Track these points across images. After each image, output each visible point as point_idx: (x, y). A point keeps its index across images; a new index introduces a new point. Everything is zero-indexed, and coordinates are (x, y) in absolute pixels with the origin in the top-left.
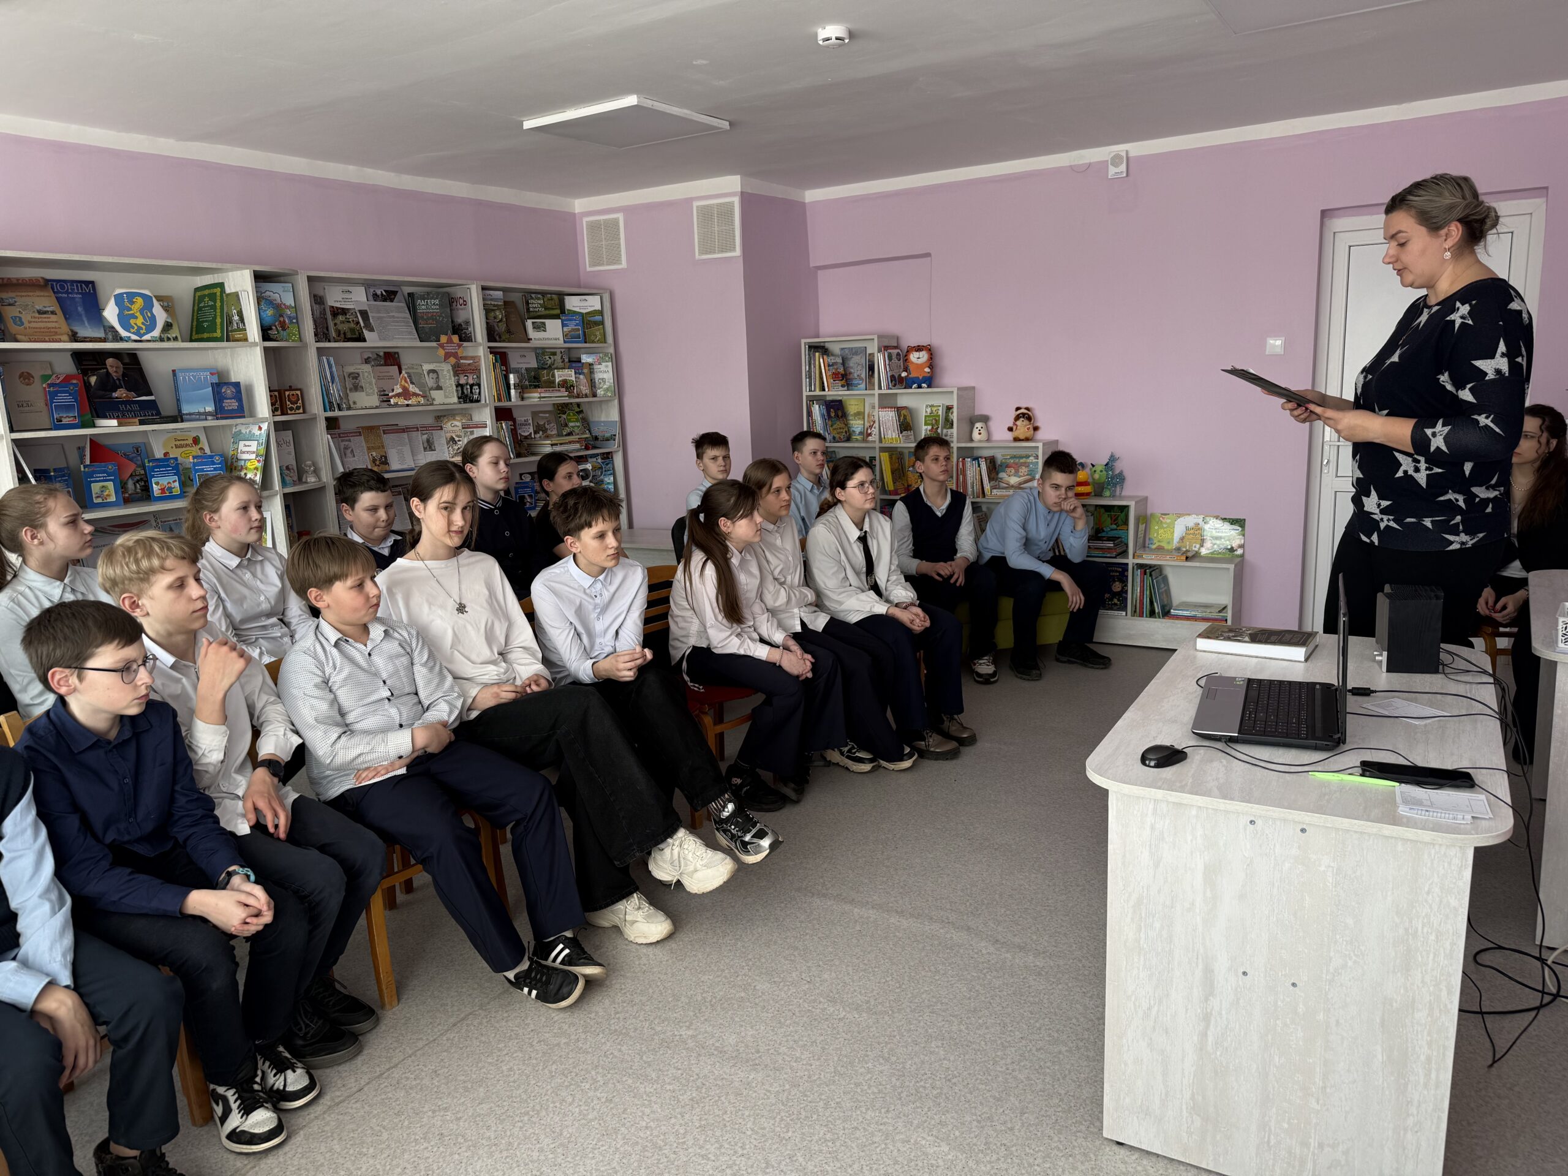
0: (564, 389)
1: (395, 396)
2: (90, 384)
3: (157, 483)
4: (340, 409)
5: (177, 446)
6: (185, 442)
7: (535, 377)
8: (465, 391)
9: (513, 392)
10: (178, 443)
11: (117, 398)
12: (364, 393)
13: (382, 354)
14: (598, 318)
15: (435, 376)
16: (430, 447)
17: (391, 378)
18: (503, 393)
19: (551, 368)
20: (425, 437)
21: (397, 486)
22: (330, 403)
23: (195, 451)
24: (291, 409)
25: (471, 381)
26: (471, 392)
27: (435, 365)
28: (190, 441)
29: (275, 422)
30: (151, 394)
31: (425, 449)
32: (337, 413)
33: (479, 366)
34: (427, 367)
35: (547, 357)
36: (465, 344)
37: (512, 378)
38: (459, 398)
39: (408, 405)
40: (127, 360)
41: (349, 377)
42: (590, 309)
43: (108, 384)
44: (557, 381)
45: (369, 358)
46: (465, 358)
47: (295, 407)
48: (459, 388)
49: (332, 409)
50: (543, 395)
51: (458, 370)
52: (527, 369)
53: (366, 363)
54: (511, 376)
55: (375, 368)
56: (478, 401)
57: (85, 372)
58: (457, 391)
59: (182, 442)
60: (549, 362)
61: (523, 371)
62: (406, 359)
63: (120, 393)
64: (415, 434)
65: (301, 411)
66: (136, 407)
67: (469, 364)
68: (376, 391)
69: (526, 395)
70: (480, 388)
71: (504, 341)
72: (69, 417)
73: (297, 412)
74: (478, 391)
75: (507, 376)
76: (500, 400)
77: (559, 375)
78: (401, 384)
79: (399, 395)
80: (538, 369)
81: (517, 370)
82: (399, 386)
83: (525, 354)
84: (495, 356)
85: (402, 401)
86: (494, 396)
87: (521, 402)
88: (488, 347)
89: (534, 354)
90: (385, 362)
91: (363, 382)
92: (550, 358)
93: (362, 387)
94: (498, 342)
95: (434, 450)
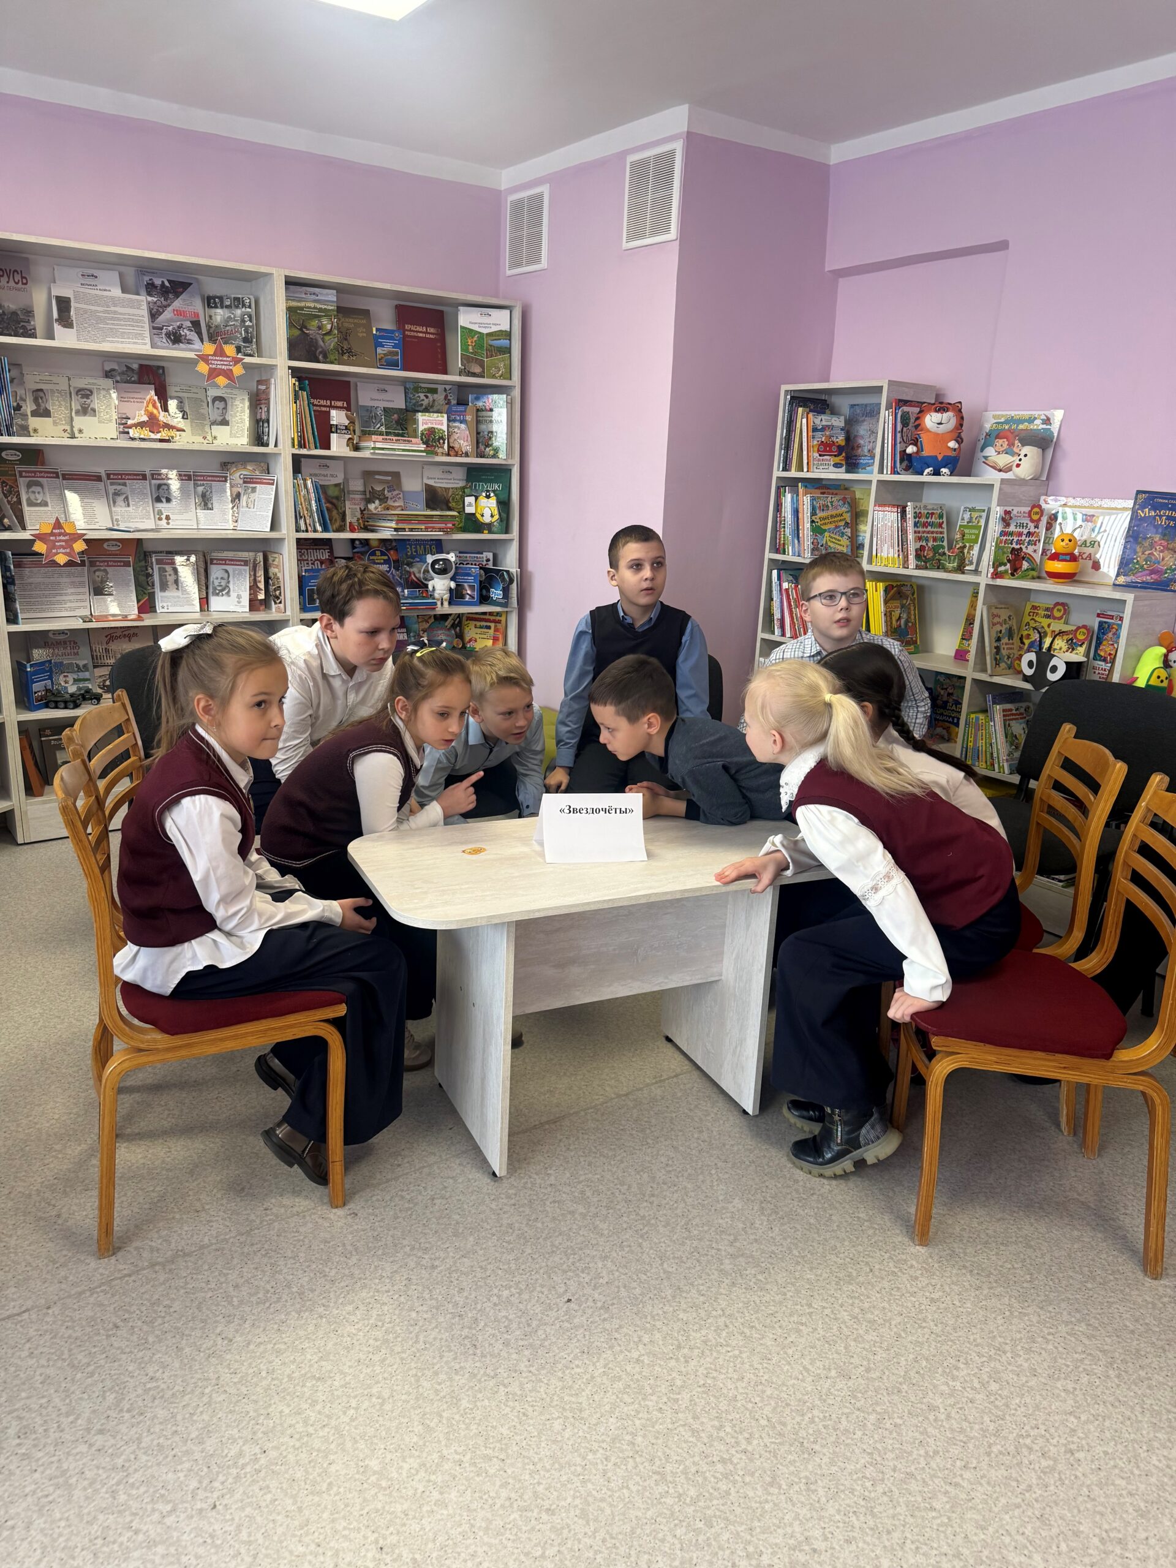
9: (334, 437)
12: (96, 419)
13: (135, 366)
14: (504, 342)
16: (206, 505)
18: (309, 436)
20: (200, 489)
31: (199, 506)
33: (270, 394)
37: (337, 417)
38: (251, 439)
39: (159, 440)
41: (77, 394)
42: (494, 329)
44: (421, 428)
45: (113, 370)
46: (262, 382)
50: (378, 445)
51: (254, 400)
54: (335, 413)
56: (267, 445)
61: (379, 412)
67: (264, 391)
68: (115, 416)
69: (363, 444)
71: (332, 363)
75: (327, 415)
76: (302, 445)
77: (425, 421)
78: (146, 410)
79: (141, 425)
80: (407, 410)
81: (369, 409)
82: (143, 412)
83: (387, 387)
84: (300, 379)
85: (145, 433)
86: (293, 439)
87: (347, 452)
88: (290, 368)
89: (402, 389)
90: (140, 378)
91: (96, 403)
92: (427, 397)
93: (94, 410)
94: (318, 362)
95: (211, 509)
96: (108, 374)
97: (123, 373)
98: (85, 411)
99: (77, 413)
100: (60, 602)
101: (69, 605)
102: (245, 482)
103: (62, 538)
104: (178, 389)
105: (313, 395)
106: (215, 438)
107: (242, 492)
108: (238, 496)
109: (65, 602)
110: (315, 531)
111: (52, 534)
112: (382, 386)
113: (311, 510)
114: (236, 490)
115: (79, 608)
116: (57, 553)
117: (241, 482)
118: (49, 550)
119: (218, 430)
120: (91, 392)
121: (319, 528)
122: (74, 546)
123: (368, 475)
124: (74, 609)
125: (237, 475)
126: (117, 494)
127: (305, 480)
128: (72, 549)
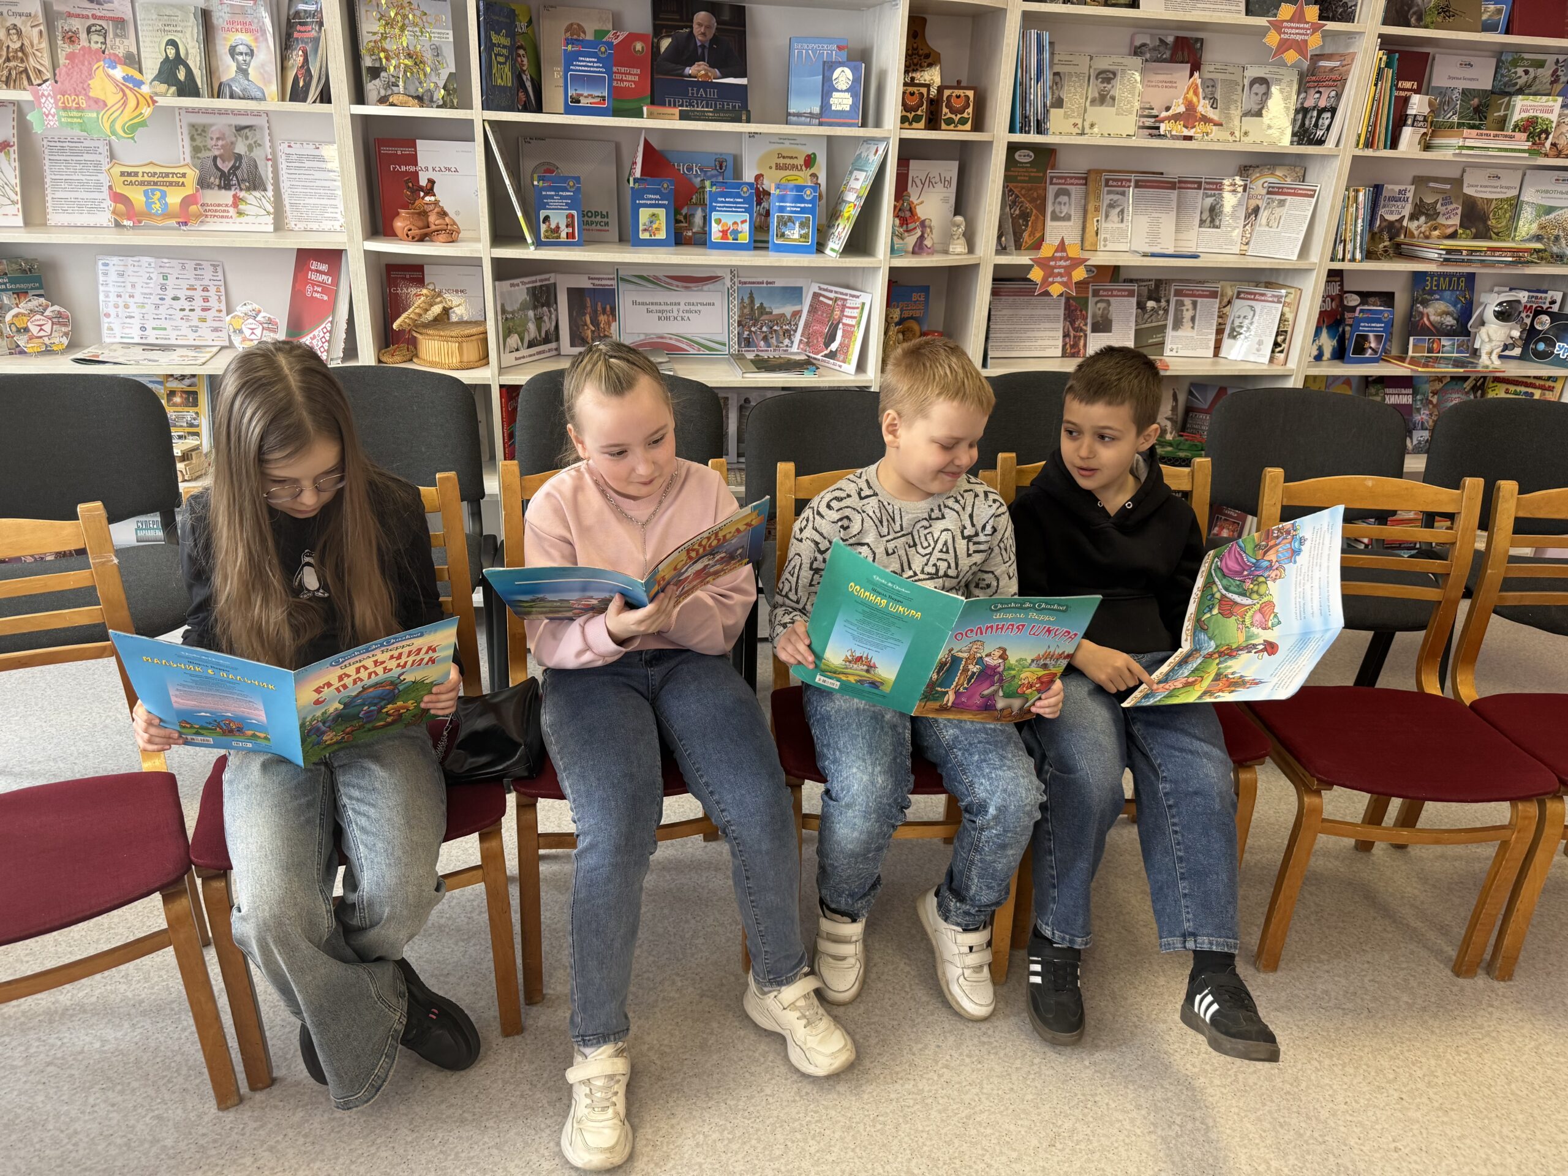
0: (1524, 136)
1: (1169, 119)
2: (658, 48)
3: (719, 221)
4: (1039, 131)
5: (778, 167)
6: (795, 162)
7: (1477, 110)
8: (1307, 123)
9: (1407, 132)
10: (782, 161)
11: (690, 76)
12: (1114, 110)
13: (1170, 39)
15: (1263, 89)
16: (1212, 221)
17: (1171, 84)
18: (1381, 131)
19: (1520, 92)
20: (1209, 201)
21: (1131, 281)
22: (1025, 117)
23: (803, 177)
24: (949, 122)
25: (1322, 104)
26: (1316, 125)
27: (1269, 68)
28: (800, 161)
29: (902, 142)
30: (743, 75)
31: (1202, 222)
32: (1033, 138)
33: (1348, 74)
34: (1253, 72)
35: (1520, 71)
36: (1331, 26)
37: (1418, 104)
38: (1294, 134)
39: (1189, 138)
40: (726, 16)
41: (1097, 78)
43: (685, 53)
44: (1517, 116)
45: (1144, 45)
46: (1329, 57)
47: (957, 118)
48: (1300, 116)
49: (1024, 130)
50: (1469, 143)
51: (1309, 80)
52: (1465, 93)
53: (1136, 54)
54: (1416, 99)
55: (1149, 65)
56: (1320, 142)
57: (659, 30)
58: (1294, 120)
59: (788, 161)
60: (1521, 82)
61: (1456, 95)
62: (1213, 56)
63: (698, 70)
64: (1191, 193)
65: (968, 126)
66: (713, 93)
67: (1332, 69)
68: (1137, 105)
69: (1437, 141)
70: (1332, 117)
71: (1426, 27)
72: (593, 97)
73: (960, 127)
74: (1327, 122)
75: (1406, 100)
76: (1369, 144)
77: (1522, 107)
78: (1185, 98)
79: (1176, 117)
80: (1492, 92)
81: (1442, 92)
82: (1181, 101)
83: (1473, 60)
84: (1390, 53)
85: (1179, 129)
86: (1359, 136)
87: (1418, 154)
88: (1380, 36)
89: (1494, 61)
90: (1172, 55)
91: (1118, 89)
92: (1526, 72)
93: (1113, 98)
94: (1408, 25)
95: (1217, 227)
96: (1137, 51)
97: (1154, 49)
98: (1103, 99)
99: (1093, 102)
100: (1029, 339)
101: (1040, 343)
102: (1269, 193)
103: (1062, 263)
104: (1212, 68)
105: (1400, 76)
106: (1246, 133)
107: (1262, 204)
108: (1256, 211)
109: (1036, 339)
110: (1353, 260)
111: (1053, 258)
112: (1467, 59)
113: (1356, 231)
114: (1253, 203)
115: (1050, 347)
116: (1053, 283)
117: (1264, 191)
118: (1045, 280)
119: (1250, 123)
120: (1114, 74)
121: (1358, 256)
122: (1074, 274)
123: (1420, 181)
124: (1044, 348)
125: (1260, 184)
126: (1111, 206)
127: (1357, 191)
128: (1070, 277)
